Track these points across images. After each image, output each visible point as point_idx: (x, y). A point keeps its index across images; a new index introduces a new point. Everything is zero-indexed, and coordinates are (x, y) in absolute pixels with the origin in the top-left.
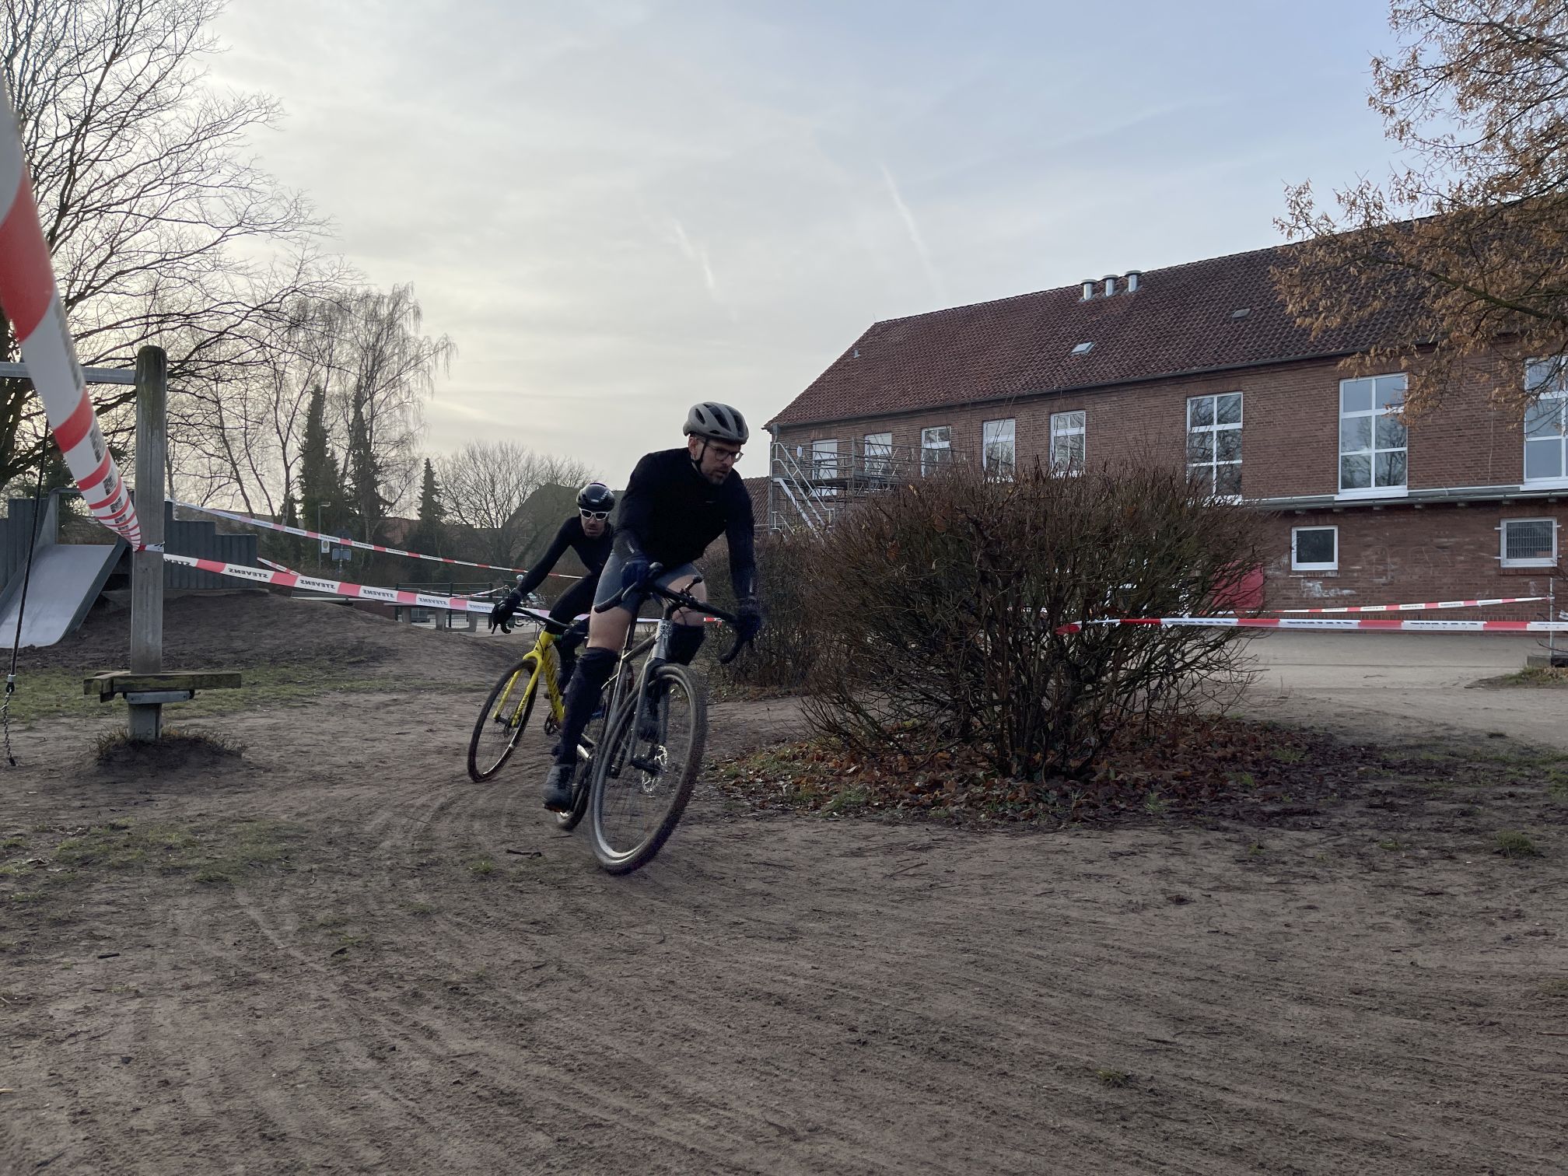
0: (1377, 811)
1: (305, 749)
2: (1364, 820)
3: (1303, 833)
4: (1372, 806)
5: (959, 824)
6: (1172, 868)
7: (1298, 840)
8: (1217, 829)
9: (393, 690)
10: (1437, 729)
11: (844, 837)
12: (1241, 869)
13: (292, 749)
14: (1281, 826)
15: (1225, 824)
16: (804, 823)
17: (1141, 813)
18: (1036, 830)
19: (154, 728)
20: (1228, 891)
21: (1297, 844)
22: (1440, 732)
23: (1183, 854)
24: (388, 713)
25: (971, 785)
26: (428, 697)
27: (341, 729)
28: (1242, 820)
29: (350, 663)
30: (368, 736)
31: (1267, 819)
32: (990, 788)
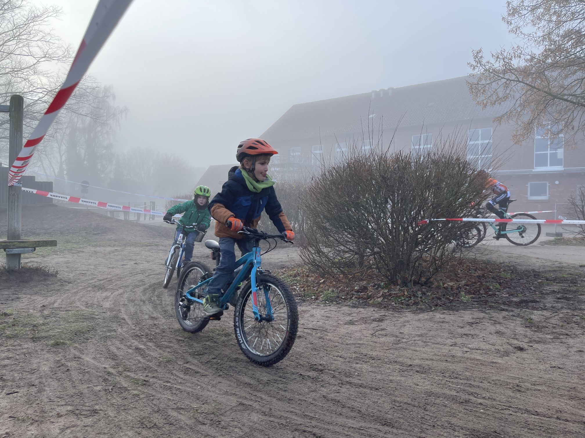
0: (562, 300)
1: (83, 272)
2: (560, 305)
3: (540, 312)
4: (559, 298)
5: (385, 307)
6: (501, 331)
7: (542, 315)
8: (503, 310)
9: (114, 246)
10: (555, 263)
11: (339, 314)
12: (532, 331)
13: (78, 272)
14: (527, 308)
15: (503, 307)
16: (316, 307)
17: (461, 302)
18: (422, 311)
19: (18, 264)
20: (537, 343)
21: (543, 317)
22: (557, 264)
23: (500, 323)
24: (115, 255)
25: (380, 289)
26: (129, 248)
27: (97, 263)
28: (508, 305)
29: (94, 234)
30: (110, 266)
31: (518, 305)
32: (390, 290)
